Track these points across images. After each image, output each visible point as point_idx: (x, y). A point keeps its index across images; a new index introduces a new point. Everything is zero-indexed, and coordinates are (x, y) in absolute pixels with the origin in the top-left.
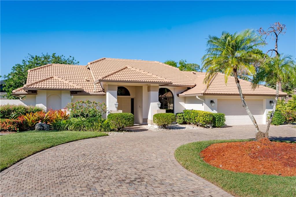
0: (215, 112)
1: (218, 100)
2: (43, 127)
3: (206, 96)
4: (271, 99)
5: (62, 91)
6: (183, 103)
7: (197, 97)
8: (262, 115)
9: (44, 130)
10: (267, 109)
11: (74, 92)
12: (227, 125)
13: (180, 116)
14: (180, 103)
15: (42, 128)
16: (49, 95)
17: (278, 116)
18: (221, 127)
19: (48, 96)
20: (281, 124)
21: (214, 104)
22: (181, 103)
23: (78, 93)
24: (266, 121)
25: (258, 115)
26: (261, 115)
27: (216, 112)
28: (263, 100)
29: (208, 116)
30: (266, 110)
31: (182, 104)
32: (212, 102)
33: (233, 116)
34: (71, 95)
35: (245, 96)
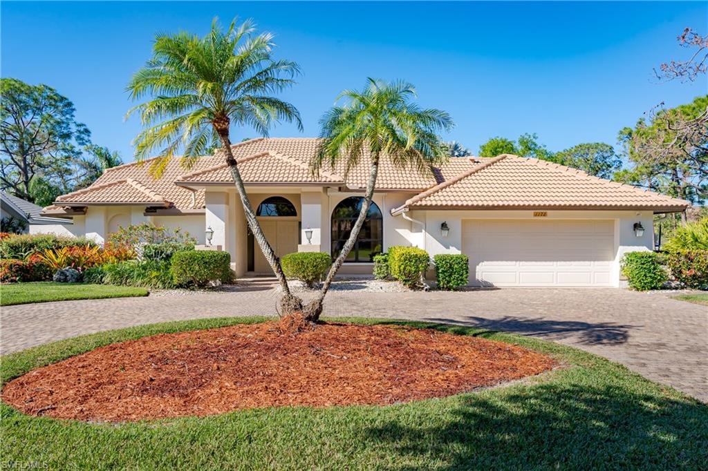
0: (454, 251)
1: (464, 222)
2: (66, 276)
3: (427, 211)
4: (634, 217)
5: (132, 207)
6: (407, 231)
7: (404, 214)
8: (611, 262)
9: (67, 282)
10: (623, 245)
11: (152, 209)
12: (495, 285)
13: (379, 262)
14: (397, 230)
15: (62, 277)
16: (113, 215)
17: (643, 264)
18: (455, 290)
19: (110, 217)
20: (653, 288)
21: (447, 232)
22: (401, 231)
23: (157, 210)
24: (618, 278)
25: (596, 263)
26: (606, 263)
27: (459, 253)
28: (614, 221)
29: (410, 261)
30: (621, 248)
31: (404, 233)
32: (444, 226)
33: (514, 262)
34: (145, 215)
35: (548, 212)
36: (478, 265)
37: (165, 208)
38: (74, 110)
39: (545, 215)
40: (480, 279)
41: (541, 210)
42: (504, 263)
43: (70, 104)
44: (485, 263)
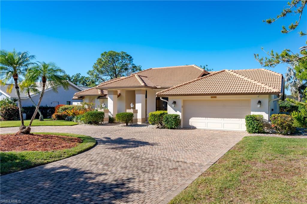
0: (178, 113)
1: (184, 101)
7: (161, 98)
10: (253, 111)
12: (197, 128)
18: (172, 129)
25: (242, 119)
27: (180, 114)
30: (252, 113)
34: (97, 99)
35: (217, 96)
36: (190, 119)
37: (102, 96)
38: (133, 59)
39: (215, 97)
40: (191, 125)
41: (214, 95)
42: (201, 118)
43: (131, 57)
44: (193, 118)
